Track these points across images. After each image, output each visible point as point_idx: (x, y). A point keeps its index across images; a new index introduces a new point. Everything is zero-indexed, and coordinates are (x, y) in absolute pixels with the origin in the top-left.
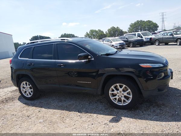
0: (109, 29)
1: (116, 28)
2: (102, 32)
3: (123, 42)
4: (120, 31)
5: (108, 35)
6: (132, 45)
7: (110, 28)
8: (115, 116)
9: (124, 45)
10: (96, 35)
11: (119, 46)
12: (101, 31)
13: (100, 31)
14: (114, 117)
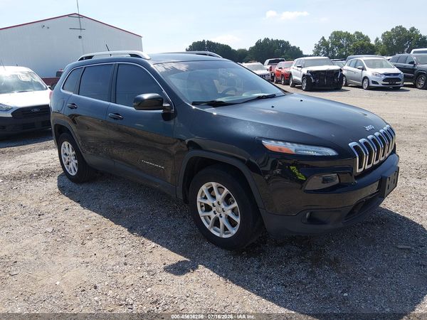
0: (387, 32)
1: (408, 29)
2: (367, 39)
3: (396, 70)
4: (417, 41)
5: (380, 50)
6: (422, 83)
7: (390, 31)
8: (188, 260)
9: (399, 80)
10: (348, 45)
11: (384, 81)
12: (363, 36)
13: (359, 35)
14: (186, 259)
